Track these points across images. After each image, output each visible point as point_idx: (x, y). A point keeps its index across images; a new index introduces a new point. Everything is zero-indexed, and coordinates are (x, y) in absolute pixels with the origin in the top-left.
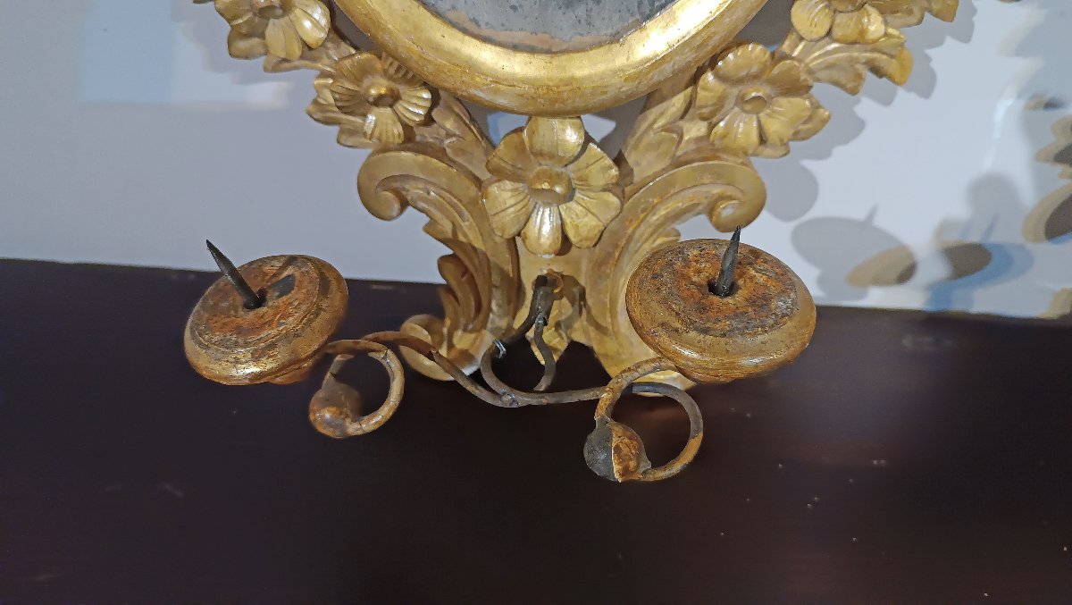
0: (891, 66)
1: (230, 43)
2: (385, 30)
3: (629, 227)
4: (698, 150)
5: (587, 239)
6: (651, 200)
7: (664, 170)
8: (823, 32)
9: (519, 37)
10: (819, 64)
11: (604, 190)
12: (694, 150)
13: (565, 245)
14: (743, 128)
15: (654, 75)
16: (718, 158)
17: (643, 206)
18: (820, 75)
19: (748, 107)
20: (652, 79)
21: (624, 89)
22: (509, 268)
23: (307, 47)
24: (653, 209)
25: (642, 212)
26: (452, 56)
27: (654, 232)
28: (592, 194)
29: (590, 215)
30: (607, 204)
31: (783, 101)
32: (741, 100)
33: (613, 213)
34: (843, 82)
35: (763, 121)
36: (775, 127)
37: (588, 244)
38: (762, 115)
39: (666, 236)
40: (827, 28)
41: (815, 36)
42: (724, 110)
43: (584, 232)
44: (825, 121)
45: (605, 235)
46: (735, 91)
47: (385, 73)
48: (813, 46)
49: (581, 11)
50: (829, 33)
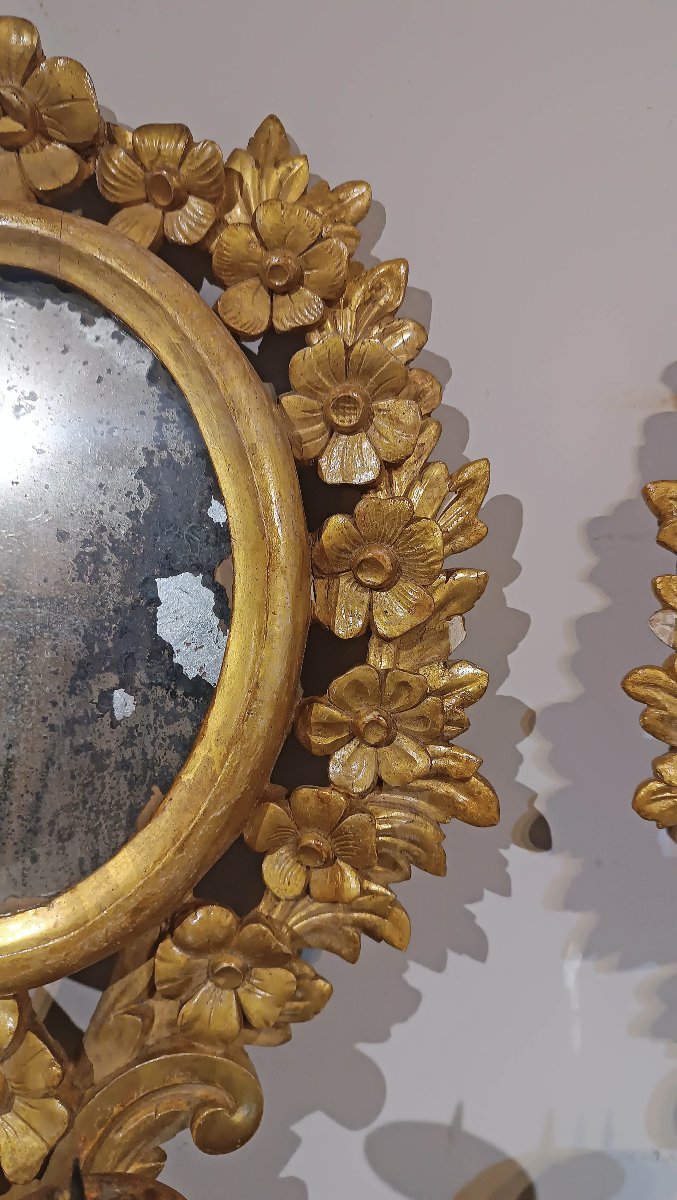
0: (386, 927)
3: (83, 1149)
4: (171, 1038)
5: (24, 1169)
6: (109, 1109)
7: (128, 1066)
8: (298, 890)
10: (305, 925)
11: (46, 1096)
12: (167, 1038)
14: (214, 1007)
15: (84, 944)
16: (191, 1048)
17: (100, 1118)
18: (308, 941)
19: (221, 981)
20: (82, 948)
21: (49, 962)
24: (116, 1121)
25: (100, 1127)
27: (124, 1155)
28: (34, 1102)
29: (31, 1133)
30: (51, 1116)
31: (263, 972)
32: (214, 973)
33: (61, 1129)
34: (338, 947)
35: (242, 997)
36: (258, 1004)
37: (26, 1176)
38: (240, 990)
39: (143, 1161)
40: (301, 884)
41: (290, 895)
42: (194, 985)
43: (21, 1160)
44: (326, 997)
45: (52, 1163)
46: (203, 961)
48: (294, 906)
49: (15, 870)
50: (307, 891)
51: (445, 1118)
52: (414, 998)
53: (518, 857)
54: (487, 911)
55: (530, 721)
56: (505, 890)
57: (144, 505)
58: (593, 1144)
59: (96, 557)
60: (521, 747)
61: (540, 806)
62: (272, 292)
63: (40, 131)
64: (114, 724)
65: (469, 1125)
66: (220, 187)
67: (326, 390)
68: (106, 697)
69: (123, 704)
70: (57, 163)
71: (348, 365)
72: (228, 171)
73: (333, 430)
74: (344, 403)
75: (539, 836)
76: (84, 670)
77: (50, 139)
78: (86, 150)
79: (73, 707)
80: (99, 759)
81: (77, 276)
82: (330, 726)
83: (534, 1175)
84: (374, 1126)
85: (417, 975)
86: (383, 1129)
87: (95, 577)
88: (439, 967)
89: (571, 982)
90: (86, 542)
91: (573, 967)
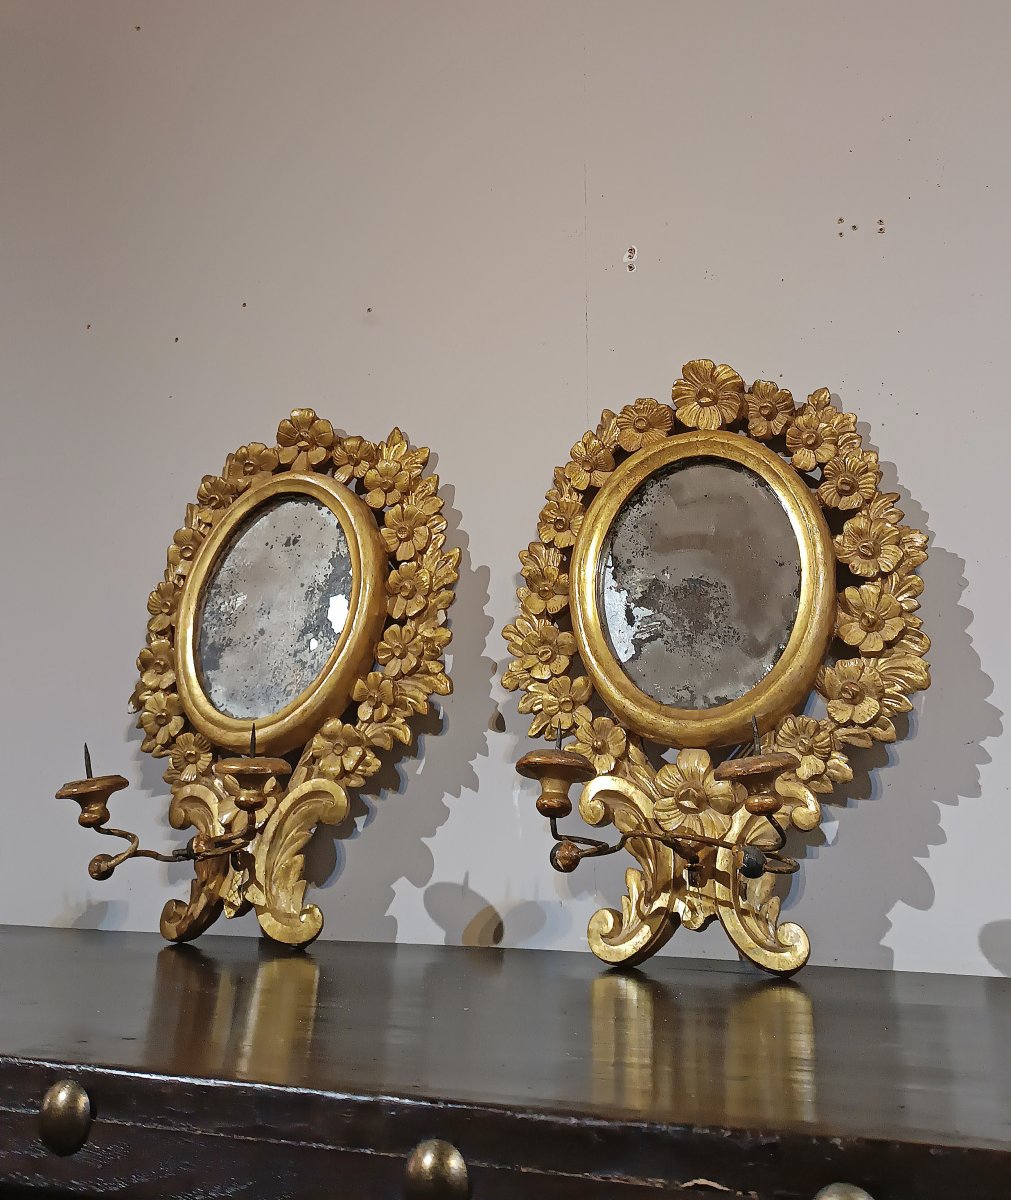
8: (368, 717)
10: (371, 735)
11: (269, 795)
18: (373, 741)
19: (336, 751)
24: (293, 808)
27: (296, 826)
30: (270, 803)
31: (352, 749)
32: (333, 748)
34: (383, 745)
35: (344, 760)
36: (349, 764)
38: (343, 756)
39: (303, 831)
40: (370, 715)
41: (366, 719)
42: (327, 754)
46: (330, 743)
48: (368, 726)
50: (373, 718)
51: (460, 881)
52: (446, 812)
53: (491, 735)
54: (478, 764)
55: (495, 668)
56: (486, 753)
57: (330, 572)
58: (530, 898)
59: (312, 592)
60: (491, 680)
61: (500, 709)
62: (386, 492)
63: (314, 443)
64: (310, 651)
65: (472, 886)
66: (374, 455)
67: (396, 525)
68: (309, 641)
69: (314, 644)
70: (319, 454)
71: (404, 516)
72: (377, 449)
73: (401, 541)
74: (401, 530)
75: (500, 725)
76: (304, 632)
77: (318, 446)
78: (330, 448)
79: (298, 646)
80: (303, 664)
81: (314, 493)
82: (385, 650)
83: (503, 916)
84: (428, 885)
85: (448, 799)
86: (432, 887)
87: (311, 599)
88: (457, 795)
89: (516, 801)
90: (310, 587)
91: (517, 792)
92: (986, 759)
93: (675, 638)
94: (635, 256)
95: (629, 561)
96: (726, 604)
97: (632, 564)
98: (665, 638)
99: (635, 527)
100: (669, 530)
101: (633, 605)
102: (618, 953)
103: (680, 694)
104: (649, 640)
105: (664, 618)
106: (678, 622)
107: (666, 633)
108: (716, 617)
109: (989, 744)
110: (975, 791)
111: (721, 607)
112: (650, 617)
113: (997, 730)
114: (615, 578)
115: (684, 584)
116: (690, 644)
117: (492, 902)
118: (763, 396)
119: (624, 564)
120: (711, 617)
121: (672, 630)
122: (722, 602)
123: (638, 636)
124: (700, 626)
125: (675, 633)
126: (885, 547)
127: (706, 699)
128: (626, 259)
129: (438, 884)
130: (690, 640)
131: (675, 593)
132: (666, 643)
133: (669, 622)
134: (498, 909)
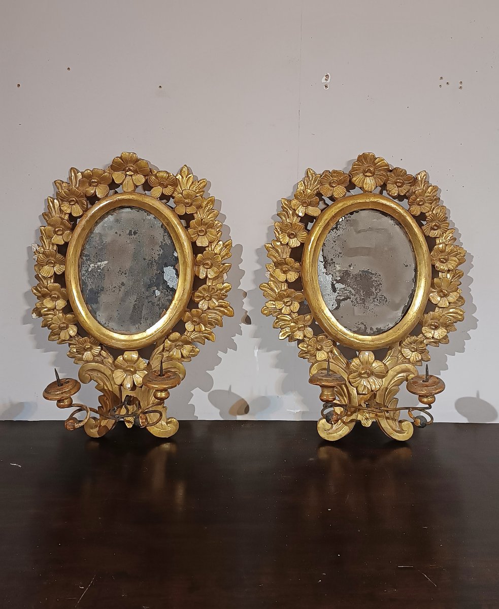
0: (210, 337)
1: (49, 337)
2: (92, 330)
5: (140, 384)
9: (123, 332)
10: (194, 337)
11: (144, 370)
12: (166, 359)
13: (134, 387)
14: (176, 353)
16: (172, 361)
18: (195, 340)
19: (178, 348)
22: (118, 395)
23: (71, 337)
26: (107, 336)
28: (141, 371)
29: (140, 377)
30: (144, 374)
31: (186, 346)
32: (176, 346)
34: (201, 341)
35: (182, 351)
36: (185, 353)
38: (181, 349)
40: (193, 328)
41: (191, 331)
42: (172, 348)
43: (139, 382)
44: (198, 352)
46: (174, 344)
47: (90, 342)
49: (137, 326)
50: (194, 330)
51: (227, 389)
52: (220, 360)
53: (243, 325)
54: (236, 338)
55: (245, 294)
56: (241, 334)
57: (161, 253)
58: (263, 395)
59: (151, 263)
60: (243, 300)
61: (248, 314)
62: (186, 206)
63: (137, 173)
64: (156, 297)
65: (233, 391)
66: (175, 183)
67: (197, 228)
68: (154, 292)
69: (158, 293)
70: (141, 179)
71: (202, 224)
73: (199, 236)
74: (201, 230)
75: (248, 321)
76: (150, 286)
77: (139, 174)
78: (146, 176)
79: (147, 294)
80: (153, 304)
82: (199, 297)
83: (249, 403)
84: (211, 391)
85: (220, 354)
86: (213, 391)
87: (151, 267)
88: (226, 352)
89: (256, 355)
90: (149, 261)
91: (256, 351)
92: (469, 338)
93: (356, 299)
94: (329, 80)
95: (332, 260)
96: (381, 284)
97: (334, 261)
98: (351, 299)
99: (334, 242)
100: (352, 244)
101: (335, 282)
102: (334, 437)
103: (360, 326)
104: (344, 300)
105: (351, 289)
106: (358, 292)
107: (352, 297)
108: (376, 290)
109: (471, 332)
110: (462, 350)
111: (378, 285)
112: (344, 288)
113: (475, 327)
114: (325, 268)
115: (360, 273)
116: (364, 303)
117: (243, 397)
118: (399, 176)
119: (329, 261)
120: (374, 290)
121: (355, 296)
122: (379, 283)
123: (338, 298)
124: (368, 294)
125: (356, 297)
126: (451, 258)
127: (371, 329)
128: (323, 80)
129: (216, 390)
130: (364, 301)
131: (356, 277)
132: (352, 301)
133: (353, 292)
134: (246, 400)
